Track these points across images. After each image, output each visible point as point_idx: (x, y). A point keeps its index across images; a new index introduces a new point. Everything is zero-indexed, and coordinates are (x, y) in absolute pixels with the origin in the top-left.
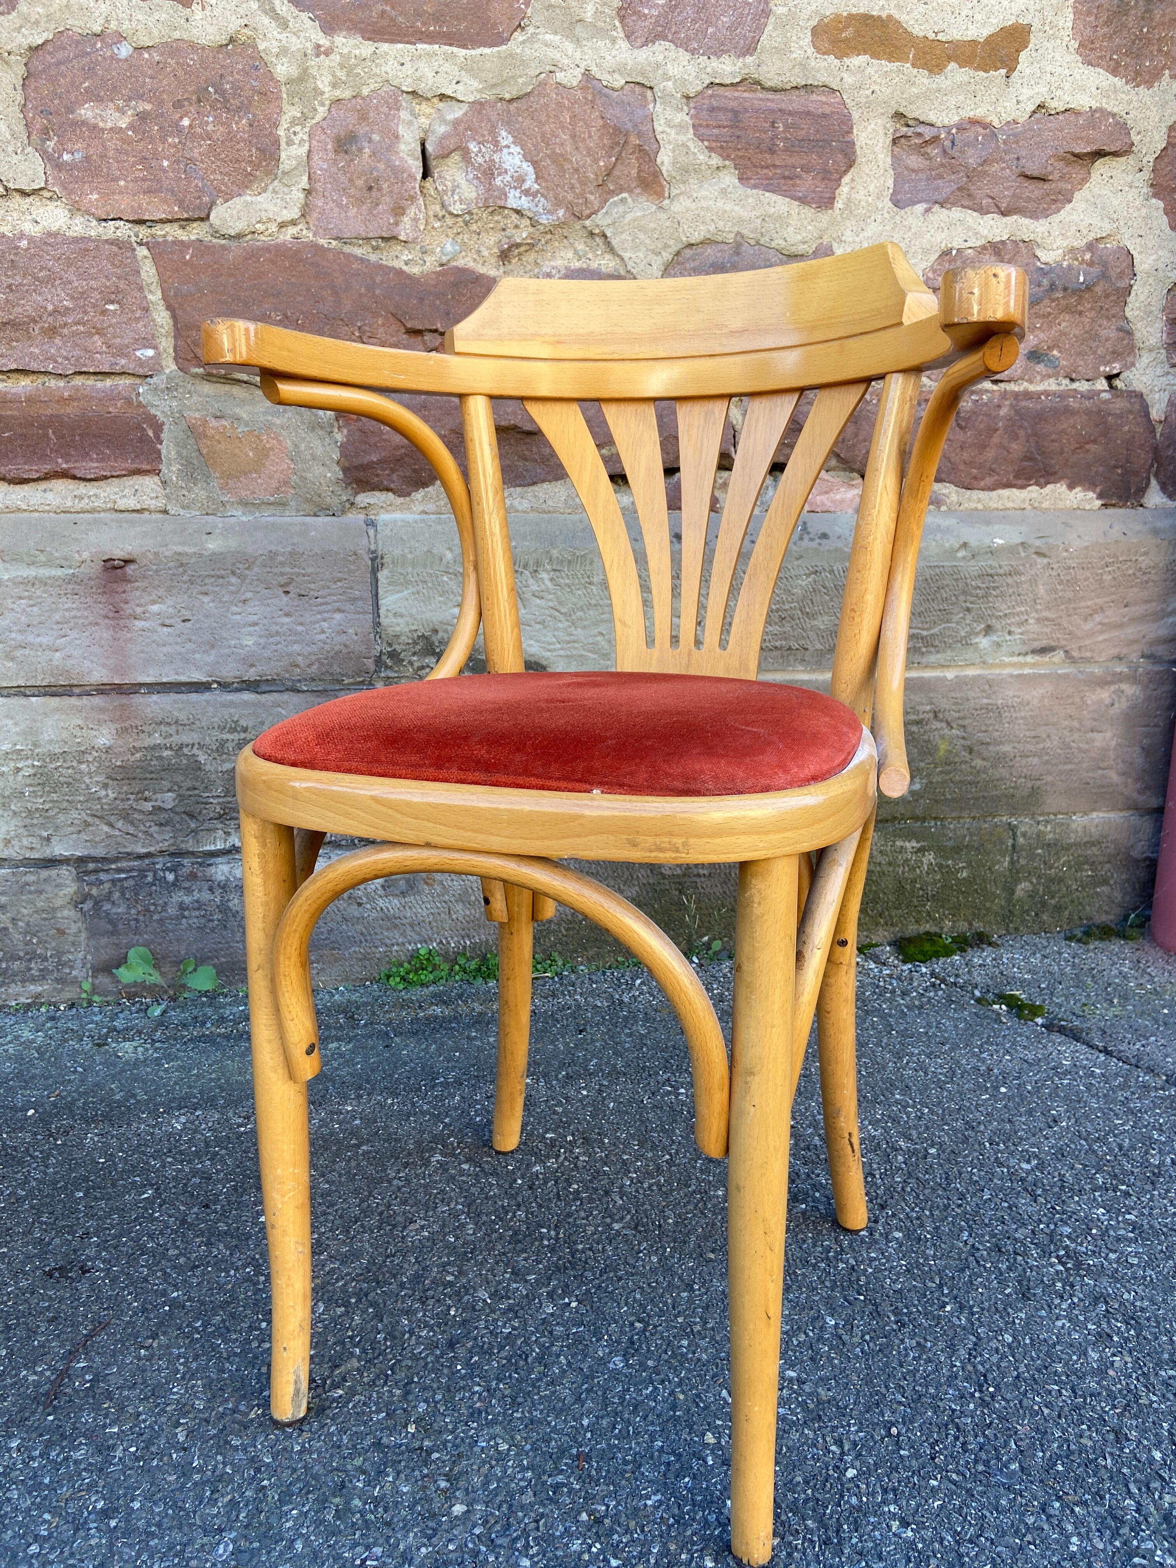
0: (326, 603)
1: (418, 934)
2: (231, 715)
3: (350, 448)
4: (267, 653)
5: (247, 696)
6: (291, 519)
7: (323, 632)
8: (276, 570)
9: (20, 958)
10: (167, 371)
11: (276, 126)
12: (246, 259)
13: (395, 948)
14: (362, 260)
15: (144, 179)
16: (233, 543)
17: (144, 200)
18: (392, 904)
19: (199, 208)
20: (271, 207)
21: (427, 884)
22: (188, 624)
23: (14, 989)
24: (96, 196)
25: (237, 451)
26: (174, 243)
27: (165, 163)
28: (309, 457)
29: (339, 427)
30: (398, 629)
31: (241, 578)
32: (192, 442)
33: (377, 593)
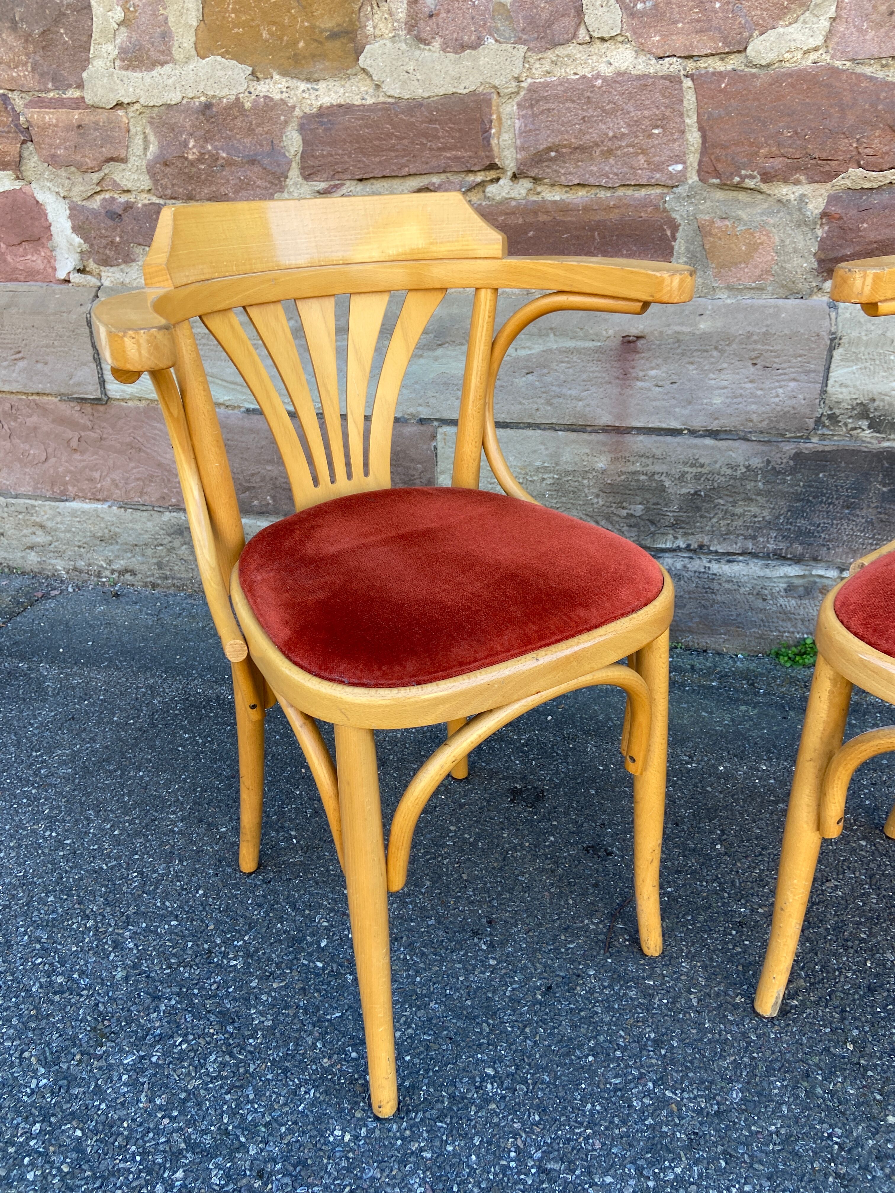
0: (785, 374)
1: (807, 628)
2: (694, 455)
3: (828, 242)
4: (730, 410)
5: (709, 441)
6: (766, 300)
7: (778, 396)
8: (750, 347)
10: (690, 182)
12: (771, 84)
13: (786, 634)
14: (871, 79)
15: (698, 21)
16: (719, 324)
17: (695, 39)
18: (790, 603)
19: (739, 43)
20: (799, 37)
21: (822, 593)
22: (675, 386)
24: (658, 38)
25: (733, 246)
26: (714, 74)
27: (718, 5)
28: (791, 250)
29: (822, 224)
30: (841, 396)
31: (722, 352)
32: (699, 239)
33: (829, 367)
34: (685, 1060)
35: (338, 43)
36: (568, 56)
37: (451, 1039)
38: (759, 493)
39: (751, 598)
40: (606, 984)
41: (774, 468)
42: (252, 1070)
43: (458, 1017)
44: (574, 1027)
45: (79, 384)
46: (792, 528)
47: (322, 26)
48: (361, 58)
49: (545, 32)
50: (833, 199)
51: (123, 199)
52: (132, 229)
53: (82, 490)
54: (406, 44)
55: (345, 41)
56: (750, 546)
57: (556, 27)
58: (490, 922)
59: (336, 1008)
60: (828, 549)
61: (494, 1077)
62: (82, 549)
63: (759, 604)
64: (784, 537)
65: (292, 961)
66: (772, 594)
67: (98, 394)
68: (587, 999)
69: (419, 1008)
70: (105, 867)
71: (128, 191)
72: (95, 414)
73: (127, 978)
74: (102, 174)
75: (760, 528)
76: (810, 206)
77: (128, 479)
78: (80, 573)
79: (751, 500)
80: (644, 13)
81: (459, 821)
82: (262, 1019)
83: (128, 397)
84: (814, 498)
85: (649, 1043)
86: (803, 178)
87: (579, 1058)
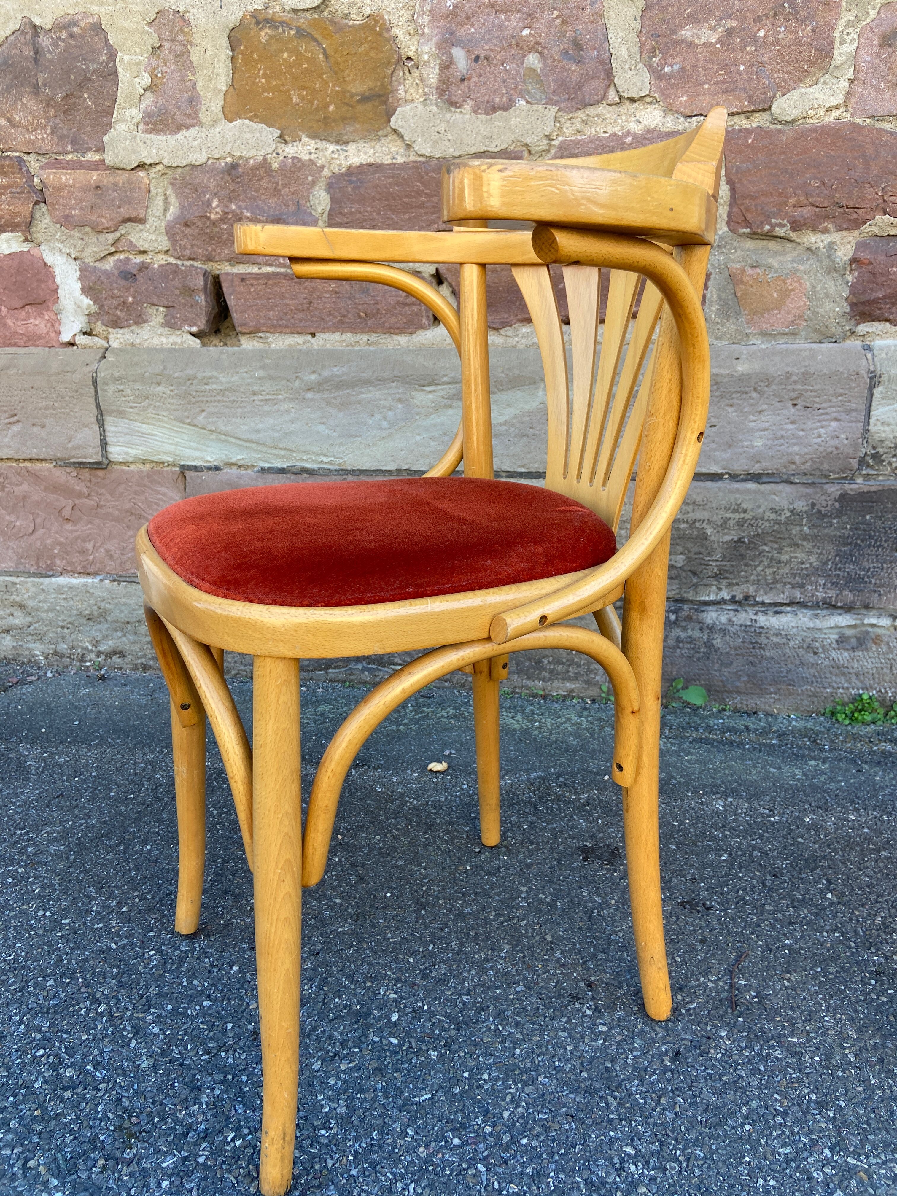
0: (826, 414)
1: (862, 682)
2: (736, 499)
3: (859, 287)
4: (771, 453)
5: (751, 485)
6: (801, 345)
7: (820, 437)
8: (789, 387)
9: (563, 663)
10: (720, 233)
11: (833, 29)
12: (796, 139)
13: (841, 690)
14: (891, 133)
15: (724, 82)
16: (757, 366)
17: (721, 99)
18: (843, 656)
19: (764, 102)
20: (821, 96)
21: (875, 643)
22: (715, 429)
23: (556, 684)
24: (685, 98)
25: (765, 293)
26: (740, 131)
27: (742, 68)
28: (822, 295)
29: (851, 270)
30: (883, 435)
31: (761, 393)
32: (730, 287)
33: (870, 406)
34: (859, 1122)
35: (369, 106)
36: (598, 116)
37: (572, 1117)
38: (805, 538)
39: (802, 652)
40: (743, 1045)
41: (819, 511)
42: (330, 1165)
43: (576, 1091)
44: (719, 1094)
45: (78, 447)
46: (841, 574)
47: (354, 91)
48: (393, 120)
49: (576, 94)
50: (860, 246)
51: (139, 259)
52: (146, 289)
53: (72, 564)
54: (438, 107)
55: (376, 104)
56: (798, 595)
57: (586, 88)
58: (589, 985)
59: (423, 1089)
60: (880, 595)
61: (635, 1156)
62: (66, 630)
63: (810, 658)
64: (833, 584)
65: (359, 1038)
66: (823, 647)
67: (98, 458)
68: (726, 1062)
69: (525, 1084)
70: (114, 946)
71: (145, 252)
72: (93, 480)
73: (155, 1068)
74: (118, 234)
75: (808, 575)
76: (839, 253)
77: (124, 548)
78: (61, 657)
79: (798, 545)
80: (671, 76)
81: (528, 881)
82: (334, 1105)
83: (131, 459)
84: (862, 541)
85: (812, 1105)
86: (831, 226)
87: (733, 1128)
